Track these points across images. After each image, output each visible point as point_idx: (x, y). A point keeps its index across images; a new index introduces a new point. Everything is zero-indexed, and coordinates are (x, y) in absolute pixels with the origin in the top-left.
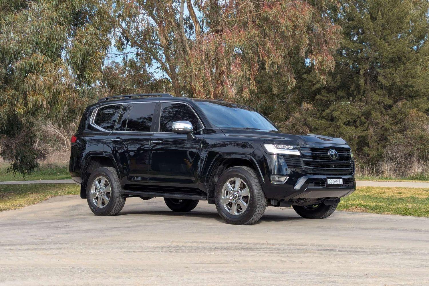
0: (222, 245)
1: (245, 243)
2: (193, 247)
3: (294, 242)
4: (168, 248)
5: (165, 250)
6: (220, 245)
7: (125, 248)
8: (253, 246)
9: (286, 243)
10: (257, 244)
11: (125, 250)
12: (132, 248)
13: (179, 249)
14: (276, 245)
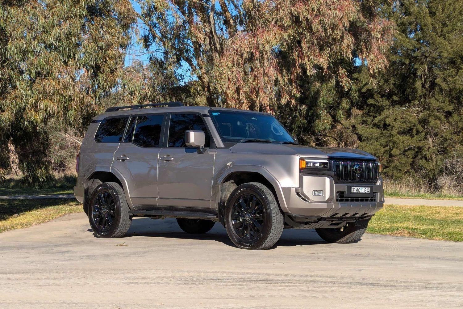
0: (238, 276)
1: (266, 274)
2: (206, 279)
3: (323, 273)
4: (177, 279)
5: (173, 281)
6: (237, 276)
7: (129, 278)
8: (275, 278)
9: (313, 274)
10: (280, 275)
11: (128, 281)
12: (136, 278)
13: (188, 280)
14: (301, 276)
